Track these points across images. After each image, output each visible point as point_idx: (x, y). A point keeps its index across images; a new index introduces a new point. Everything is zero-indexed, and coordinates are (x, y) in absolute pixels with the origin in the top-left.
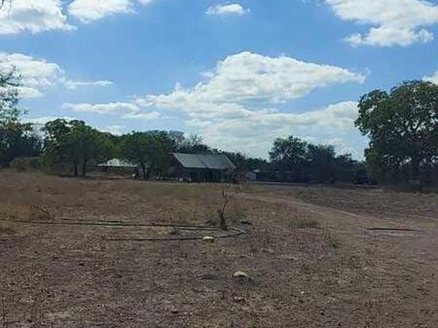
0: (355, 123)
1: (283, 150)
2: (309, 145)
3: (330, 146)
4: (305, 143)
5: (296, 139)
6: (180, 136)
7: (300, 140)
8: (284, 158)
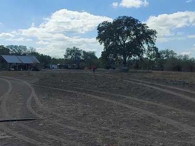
0: (97, 38)
1: (70, 54)
2: (83, 51)
3: (94, 52)
4: (81, 50)
5: (77, 48)
6: (25, 48)
7: (79, 49)
8: (71, 58)
